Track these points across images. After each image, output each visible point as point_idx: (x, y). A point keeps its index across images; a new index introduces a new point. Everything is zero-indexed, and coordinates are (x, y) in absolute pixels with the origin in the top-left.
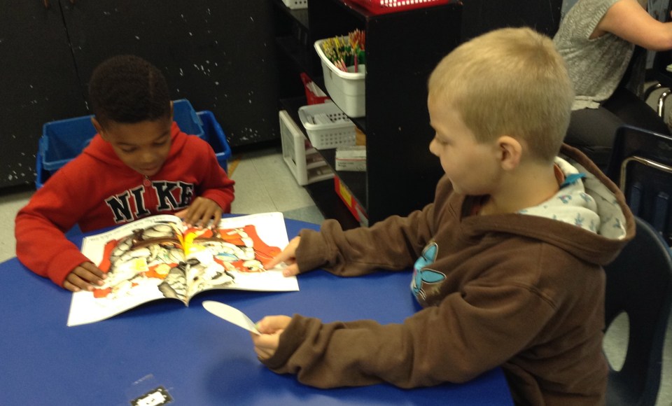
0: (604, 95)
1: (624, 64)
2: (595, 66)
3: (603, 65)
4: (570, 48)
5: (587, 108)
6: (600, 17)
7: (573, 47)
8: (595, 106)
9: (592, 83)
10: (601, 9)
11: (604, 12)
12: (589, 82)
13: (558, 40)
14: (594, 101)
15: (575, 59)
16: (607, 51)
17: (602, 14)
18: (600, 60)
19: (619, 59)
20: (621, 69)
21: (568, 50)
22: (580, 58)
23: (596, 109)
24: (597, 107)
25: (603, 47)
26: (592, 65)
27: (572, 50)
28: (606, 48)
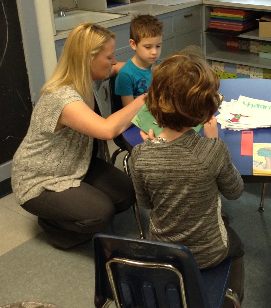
0: (82, 171)
1: (89, 144)
2: (68, 150)
3: (74, 148)
4: (43, 140)
5: (71, 188)
6: (58, 117)
7: (45, 139)
8: (77, 184)
9: (70, 164)
10: (57, 110)
11: (60, 113)
12: (68, 163)
13: (31, 134)
14: (76, 179)
15: (51, 148)
16: (73, 137)
17: (59, 115)
18: (70, 145)
19: (84, 140)
20: (89, 148)
21: (41, 142)
22: (54, 146)
23: (79, 187)
24: (79, 185)
25: (69, 135)
26: (66, 150)
27: (44, 141)
28: (71, 135)
